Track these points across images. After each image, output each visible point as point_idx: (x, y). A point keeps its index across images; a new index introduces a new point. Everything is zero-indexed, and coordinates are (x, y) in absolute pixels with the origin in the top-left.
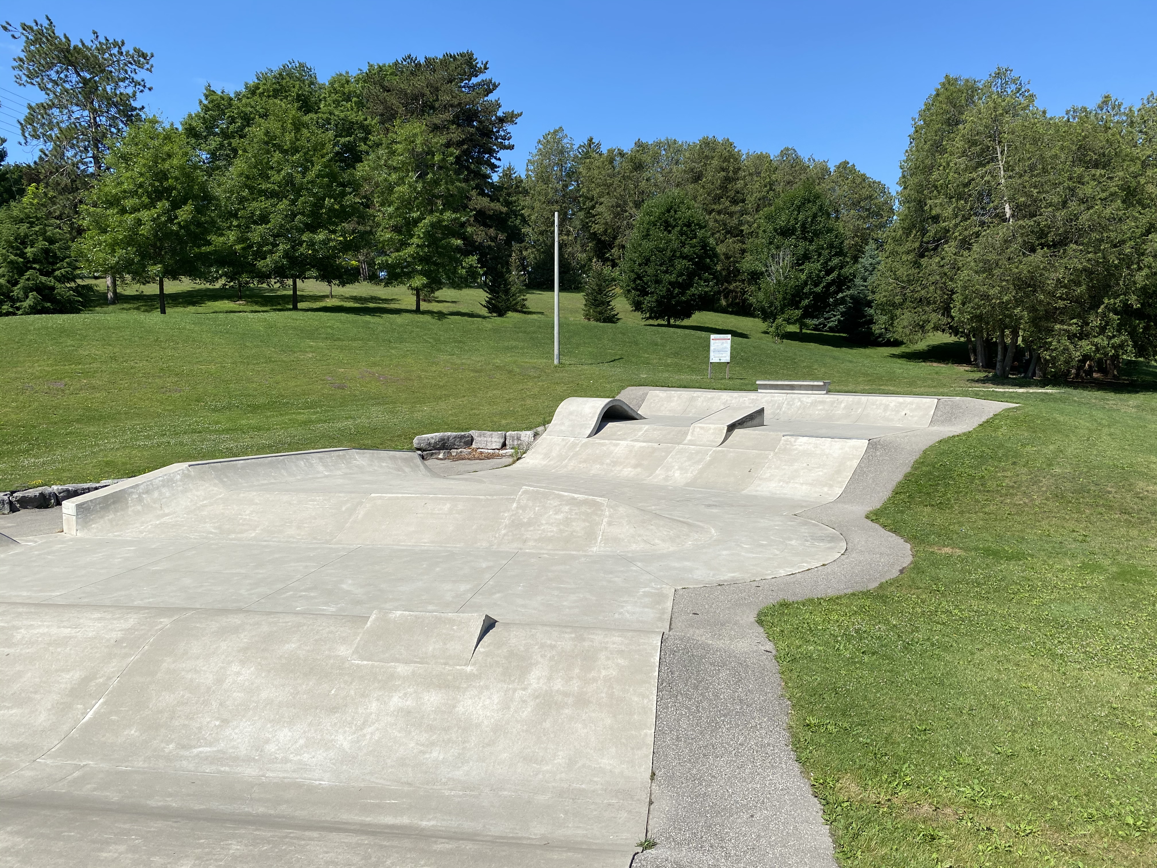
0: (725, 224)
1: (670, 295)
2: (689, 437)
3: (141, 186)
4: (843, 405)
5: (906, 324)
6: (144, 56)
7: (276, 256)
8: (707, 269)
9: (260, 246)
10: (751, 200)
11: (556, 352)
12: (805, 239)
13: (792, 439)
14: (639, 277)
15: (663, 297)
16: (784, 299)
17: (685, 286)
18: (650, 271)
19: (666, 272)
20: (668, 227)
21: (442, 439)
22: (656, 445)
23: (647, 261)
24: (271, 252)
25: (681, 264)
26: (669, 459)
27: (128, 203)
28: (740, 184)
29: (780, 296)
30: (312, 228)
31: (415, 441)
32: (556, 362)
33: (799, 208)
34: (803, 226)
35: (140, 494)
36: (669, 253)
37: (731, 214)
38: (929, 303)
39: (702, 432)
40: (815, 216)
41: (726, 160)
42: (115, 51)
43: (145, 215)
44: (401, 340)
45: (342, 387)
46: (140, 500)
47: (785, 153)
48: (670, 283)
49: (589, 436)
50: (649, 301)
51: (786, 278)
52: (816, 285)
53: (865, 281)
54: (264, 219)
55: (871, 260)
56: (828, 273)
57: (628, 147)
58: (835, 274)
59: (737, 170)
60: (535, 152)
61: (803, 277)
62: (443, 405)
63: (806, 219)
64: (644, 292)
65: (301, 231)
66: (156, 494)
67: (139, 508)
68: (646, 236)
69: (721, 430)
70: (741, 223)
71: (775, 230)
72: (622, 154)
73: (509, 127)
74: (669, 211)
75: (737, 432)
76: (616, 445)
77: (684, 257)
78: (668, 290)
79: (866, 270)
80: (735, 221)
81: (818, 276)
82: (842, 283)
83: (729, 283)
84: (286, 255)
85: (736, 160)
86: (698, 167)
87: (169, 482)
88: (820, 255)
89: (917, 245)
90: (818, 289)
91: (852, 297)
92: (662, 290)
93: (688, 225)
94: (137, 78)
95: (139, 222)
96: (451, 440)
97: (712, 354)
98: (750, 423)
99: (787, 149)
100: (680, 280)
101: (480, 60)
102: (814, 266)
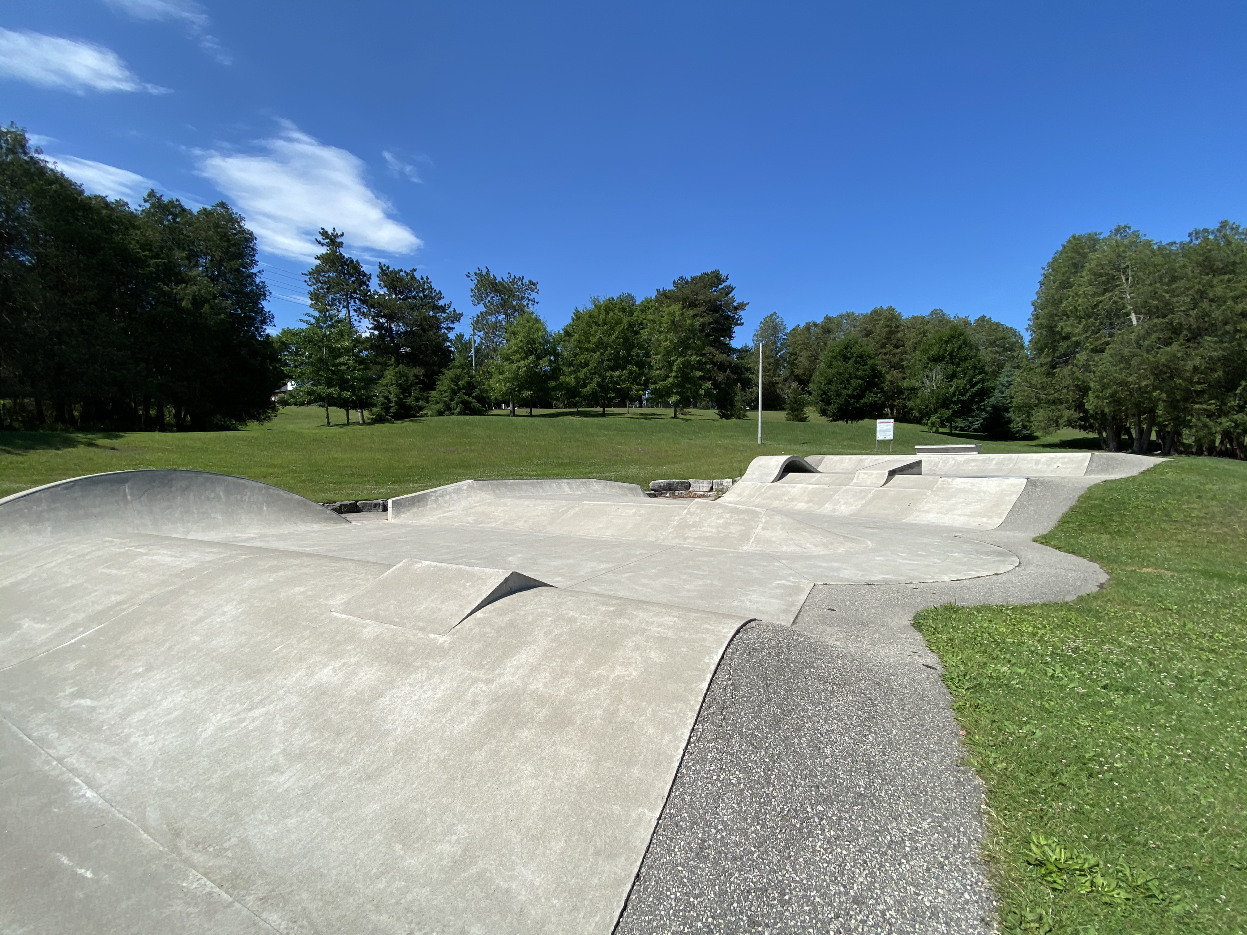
0: (890, 362)
1: (847, 403)
2: (854, 481)
3: (521, 348)
4: (994, 462)
5: (1041, 419)
6: (534, 284)
7: (592, 386)
8: (876, 385)
9: (584, 380)
10: (909, 344)
11: (760, 435)
12: (953, 363)
13: (949, 480)
14: (824, 393)
15: (842, 405)
16: (937, 402)
17: (858, 398)
18: (833, 388)
19: (845, 388)
20: (845, 359)
21: (669, 484)
22: (826, 487)
23: (830, 382)
24: (590, 383)
25: (854, 383)
26: (836, 497)
27: (514, 358)
28: (899, 335)
29: (933, 401)
30: (614, 369)
31: (651, 484)
32: (759, 442)
33: (947, 342)
34: (951, 354)
35: (437, 497)
36: (847, 375)
37: (894, 355)
38: (1062, 403)
39: (866, 476)
40: (960, 348)
41: (890, 320)
42: (519, 283)
43: (522, 363)
44: (660, 432)
45: (616, 455)
46: (436, 500)
47: (934, 312)
48: (847, 395)
49: (773, 482)
50: (832, 408)
51: (938, 388)
52: (963, 395)
53: (1003, 393)
54: (587, 365)
55: (1007, 379)
56: (973, 386)
57: (820, 320)
58: (978, 387)
59: (897, 327)
60: (758, 328)
61: (952, 390)
62: (676, 466)
63: (953, 348)
64: (828, 403)
65: (606, 371)
66: (448, 498)
67: (435, 506)
68: (830, 366)
69: (883, 474)
70: (902, 360)
71: (928, 358)
72: (815, 325)
73: (741, 313)
74: (846, 348)
75: (897, 476)
76: (794, 487)
77: (857, 378)
78: (846, 400)
79: (1003, 385)
80: (896, 359)
81: (964, 388)
82: (985, 393)
83: (894, 401)
84: (599, 385)
85: (897, 319)
86: (869, 327)
87: (458, 491)
88: (965, 374)
89: (1049, 359)
90: (965, 398)
91: (993, 406)
92: (842, 401)
93: (861, 356)
94: (531, 297)
95: (519, 368)
96: (675, 485)
97: (878, 434)
98: (909, 471)
99: (936, 310)
100: (855, 393)
101: (723, 273)
102: (961, 382)
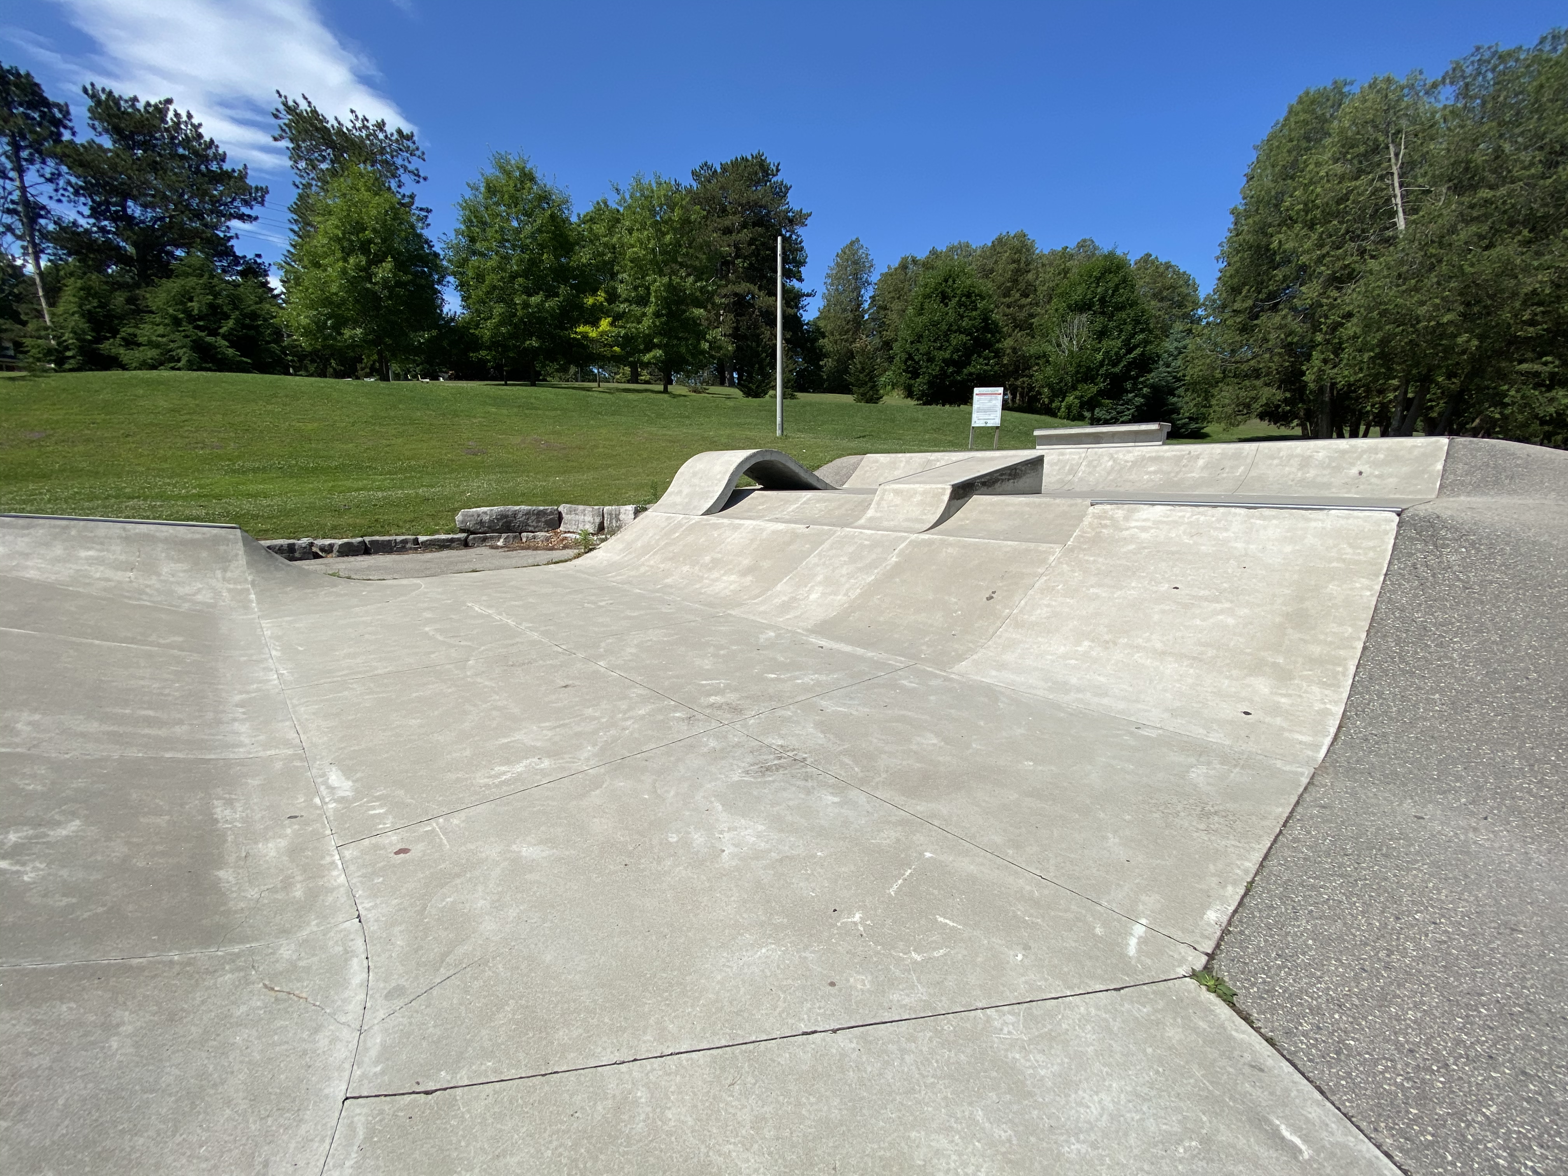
0: (1015, 319)
1: (943, 374)
2: (870, 513)
5: (1227, 401)
8: (988, 345)
10: (1042, 290)
11: (779, 419)
12: (1103, 313)
14: (910, 357)
15: (936, 377)
16: (1077, 372)
17: (960, 365)
18: (923, 348)
19: (940, 348)
20: (944, 298)
21: (503, 516)
22: (801, 528)
23: (919, 338)
25: (957, 339)
28: (1030, 276)
29: (1071, 369)
31: (459, 517)
32: (778, 433)
33: (1098, 280)
34: (1102, 301)
36: (944, 327)
37: (1021, 307)
38: (1258, 377)
39: (898, 500)
40: (1116, 289)
41: (1019, 251)
47: (1082, 245)
48: (944, 360)
49: (708, 512)
50: (920, 383)
51: (1081, 349)
52: (1115, 365)
53: (1168, 366)
55: (1176, 344)
56: (1130, 351)
57: (922, 255)
58: (1138, 351)
59: (1028, 264)
60: (832, 264)
61: (1099, 357)
63: (1106, 291)
64: (915, 374)
68: (920, 311)
69: (938, 495)
70: (1032, 316)
71: (1069, 307)
72: (914, 261)
73: (799, 230)
74: (946, 281)
75: (978, 502)
77: (960, 331)
78: (942, 369)
79: (1170, 355)
80: (1023, 314)
81: (1117, 354)
82: (1145, 364)
83: (1016, 379)
85: (1028, 250)
86: (990, 264)
88: (1121, 331)
90: (1117, 370)
91: (1153, 387)
92: (934, 370)
93: (968, 296)
96: (521, 518)
97: (975, 416)
98: (1009, 485)
99: (1084, 241)
100: (955, 357)
102: (1114, 344)
